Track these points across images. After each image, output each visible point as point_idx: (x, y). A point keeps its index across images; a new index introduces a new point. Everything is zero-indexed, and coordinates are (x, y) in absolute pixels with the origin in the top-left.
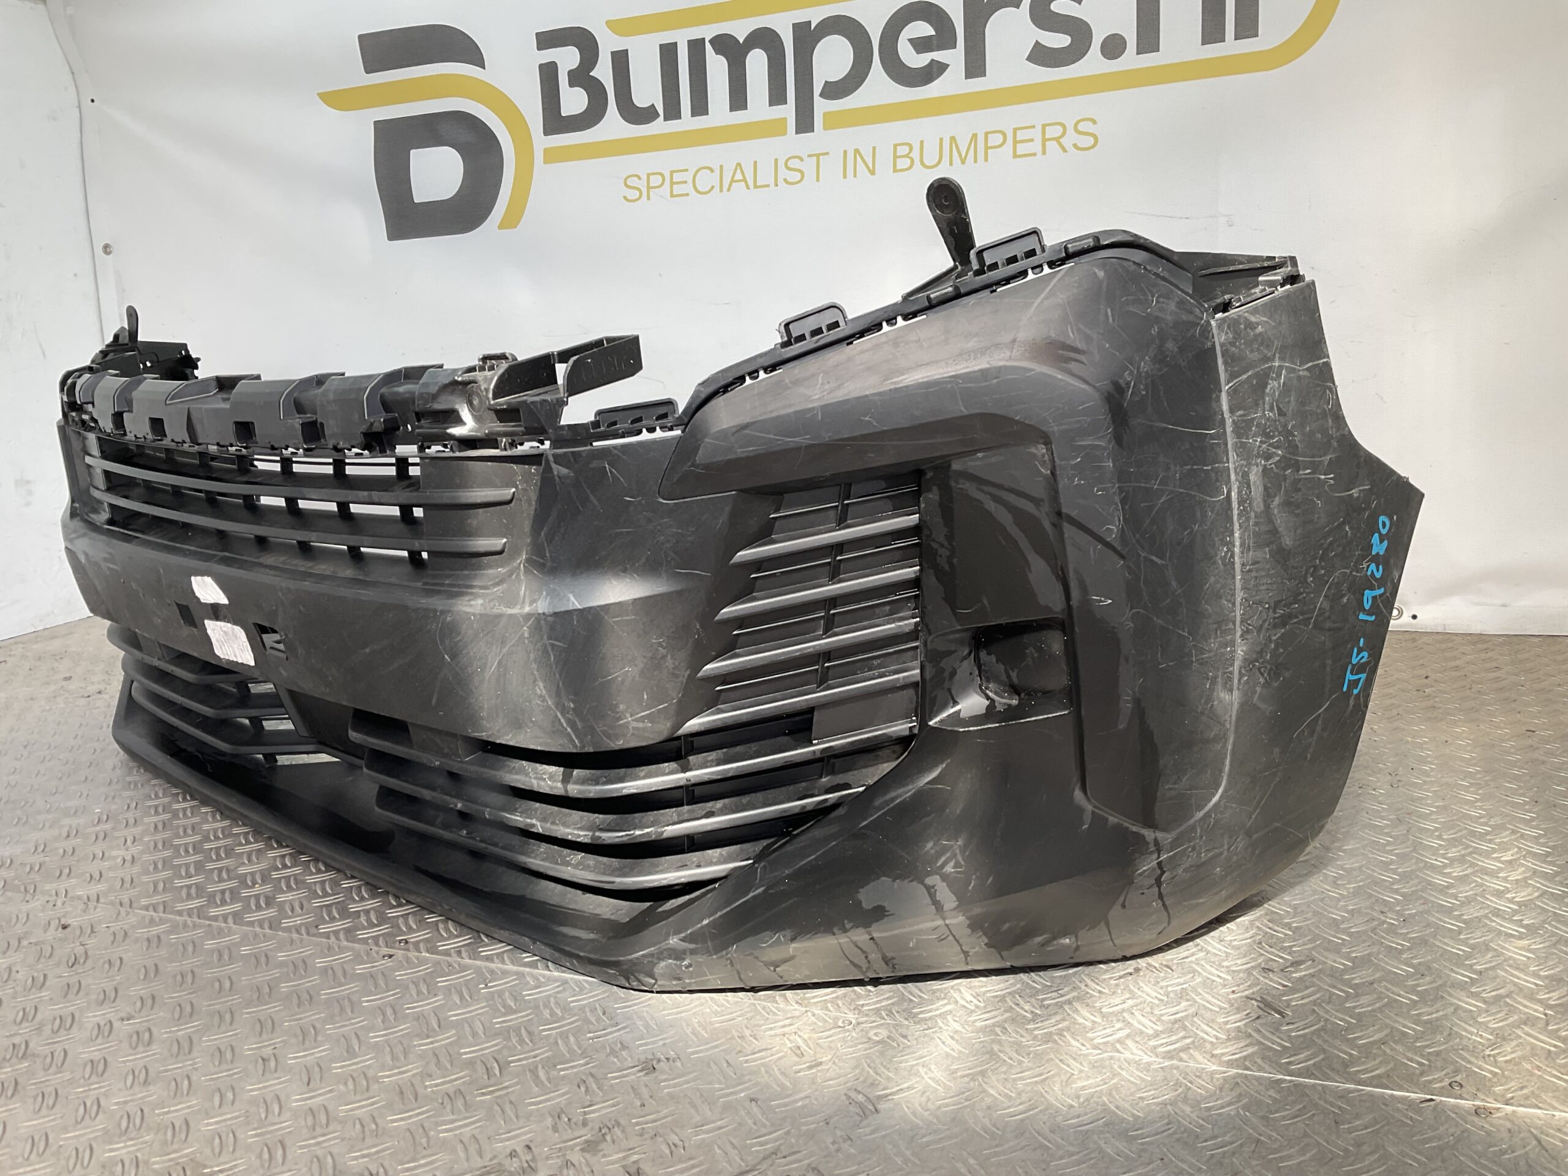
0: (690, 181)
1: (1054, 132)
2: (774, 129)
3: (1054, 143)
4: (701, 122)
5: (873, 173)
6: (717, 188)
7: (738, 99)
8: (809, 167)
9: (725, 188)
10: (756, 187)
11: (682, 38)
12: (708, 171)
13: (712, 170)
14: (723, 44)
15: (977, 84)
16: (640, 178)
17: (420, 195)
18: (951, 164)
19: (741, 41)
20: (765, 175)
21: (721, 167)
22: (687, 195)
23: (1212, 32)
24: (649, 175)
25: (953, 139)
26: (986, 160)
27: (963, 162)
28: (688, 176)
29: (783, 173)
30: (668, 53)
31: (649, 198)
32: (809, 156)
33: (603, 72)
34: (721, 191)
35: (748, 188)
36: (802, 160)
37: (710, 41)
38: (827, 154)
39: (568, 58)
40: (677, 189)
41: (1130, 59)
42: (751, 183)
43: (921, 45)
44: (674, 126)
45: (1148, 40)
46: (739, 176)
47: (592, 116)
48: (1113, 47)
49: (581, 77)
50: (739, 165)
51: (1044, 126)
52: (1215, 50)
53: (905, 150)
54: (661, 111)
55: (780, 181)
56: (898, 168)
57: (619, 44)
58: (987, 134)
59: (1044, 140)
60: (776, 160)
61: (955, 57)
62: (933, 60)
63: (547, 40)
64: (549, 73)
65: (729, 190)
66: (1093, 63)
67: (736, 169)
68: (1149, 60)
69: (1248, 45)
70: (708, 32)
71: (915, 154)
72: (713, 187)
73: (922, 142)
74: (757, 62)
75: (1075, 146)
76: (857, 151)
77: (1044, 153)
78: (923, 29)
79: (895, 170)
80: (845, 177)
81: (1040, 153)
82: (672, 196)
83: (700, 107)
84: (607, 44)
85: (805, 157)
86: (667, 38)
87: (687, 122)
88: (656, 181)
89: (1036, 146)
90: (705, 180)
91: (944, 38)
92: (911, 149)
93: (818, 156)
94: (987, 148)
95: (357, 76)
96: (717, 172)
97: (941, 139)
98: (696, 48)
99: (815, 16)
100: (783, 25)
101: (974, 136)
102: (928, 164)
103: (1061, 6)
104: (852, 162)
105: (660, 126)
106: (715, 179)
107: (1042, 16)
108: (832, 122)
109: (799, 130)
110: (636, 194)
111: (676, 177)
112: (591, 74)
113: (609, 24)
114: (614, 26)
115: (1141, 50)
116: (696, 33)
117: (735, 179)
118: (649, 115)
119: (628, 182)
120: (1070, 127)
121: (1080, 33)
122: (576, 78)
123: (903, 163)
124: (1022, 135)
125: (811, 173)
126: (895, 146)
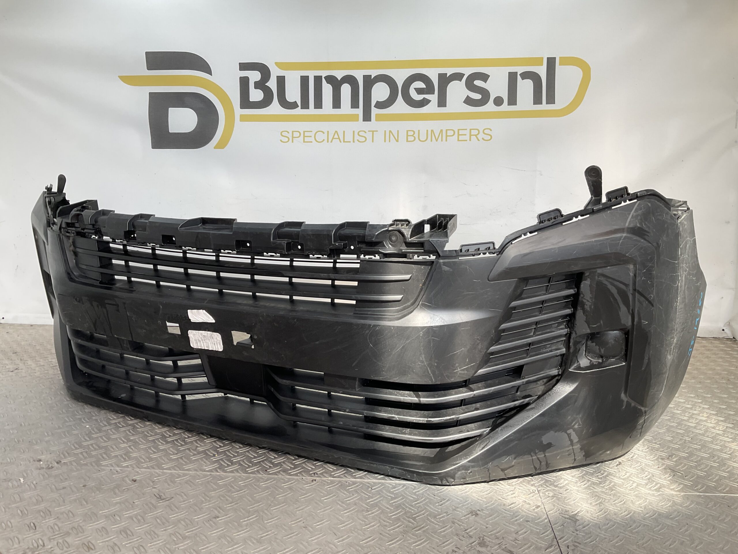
0: (313, 136)
1: (474, 132)
2: (353, 118)
3: (475, 137)
4: (318, 111)
5: (397, 141)
6: (326, 141)
7: (337, 103)
8: (369, 136)
9: (330, 140)
10: (344, 142)
11: (311, 74)
12: (322, 133)
13: (324, 133)
14: (330, 79)
15: (442, 110)
16: (288, 133)
17: (173, 129)
18: (431, 141)
19: (339, 80)
20: (349, 137)
21: (328, 132)
22: (312, 142)
23: (537, 100)
24: (293, 132)
25: (432, 131)
26: (446, 141)
27: (437, 140)
28: (312, 134)
29: (357, 137)
30: (304, 80)
31: (293, 142)
32: (369, 131)
33: (272, 84)
34: (328, 142)
35: (341, 142)
36: (366, 132)
37: (325, 78)
38: (377, 131)
39: (255, 76)
40: (307, 139)
41: (505, 107)
42: (342, 140)
43: (419, 91)
44: (305, 112)
45: (513, 100)
46: (336, 136)
47: (266, 102)
48: (498, 101)
49: (261, 85)
50: (336, 132)
51: (471, 130)
52: (538, 107)
53: (412, 133)
54: (299, 104)
55: (356, 140)
56: (409, 140)
57: (281, 73)
58: (447, 130)
59: (471, 135)
60: (354, 132)
61: (434, 98)
62: (424, 98)
63: (244, 67)
64: (244, 82)
65: (331, 142)
66: (490, 106)
67: (335, 134)
68: (512, 108)
69: (551, 107)
70: (324, 74)
71: (416, 135)
72: (324, 140)
73: (419, 131)
74: (346, 90)
75: (483, 139)
76: (390, 131)
77: (470, 140)
78: (421, 85)
79: (407, 141)
80: (385, 141)
82: (304, 142)
83: (318, 105)
84: (275, 72)
86: (305, 73)
87: (312, 110)
88: (296, 134)
89: (467, 137)
90: (320, 137)
91: (429, 90)
92: (414, 134)
93: (373, 131)
94: (447, 136)
95: (143, 70)
96: (326, 134)
97: (427, 131)
98: (318, 80)
99: (374, 73)
100: (359, 75)
101: (442, 131)
102: (421, 140)
103: (478, 83)
104: (389, 136)
105: (298, 111)
106: (325, 136)
107: (470, 86)
108: (379, 118)
109: (364, 120)
110: (287, 139)
111: (306, 134)
112: (266, 84)
113: (276, 64)
114: (279, 65)
115: (509, 104)
116: (318, 73)
117: (335, 137)
118: (294, 106)
119: (283, 134)
120: (481, 131)
121: (485, 94)
122: (259, 85)
123: (411, 138)
124: (461, 132)
125: (369, 138)
126: (407, 131)
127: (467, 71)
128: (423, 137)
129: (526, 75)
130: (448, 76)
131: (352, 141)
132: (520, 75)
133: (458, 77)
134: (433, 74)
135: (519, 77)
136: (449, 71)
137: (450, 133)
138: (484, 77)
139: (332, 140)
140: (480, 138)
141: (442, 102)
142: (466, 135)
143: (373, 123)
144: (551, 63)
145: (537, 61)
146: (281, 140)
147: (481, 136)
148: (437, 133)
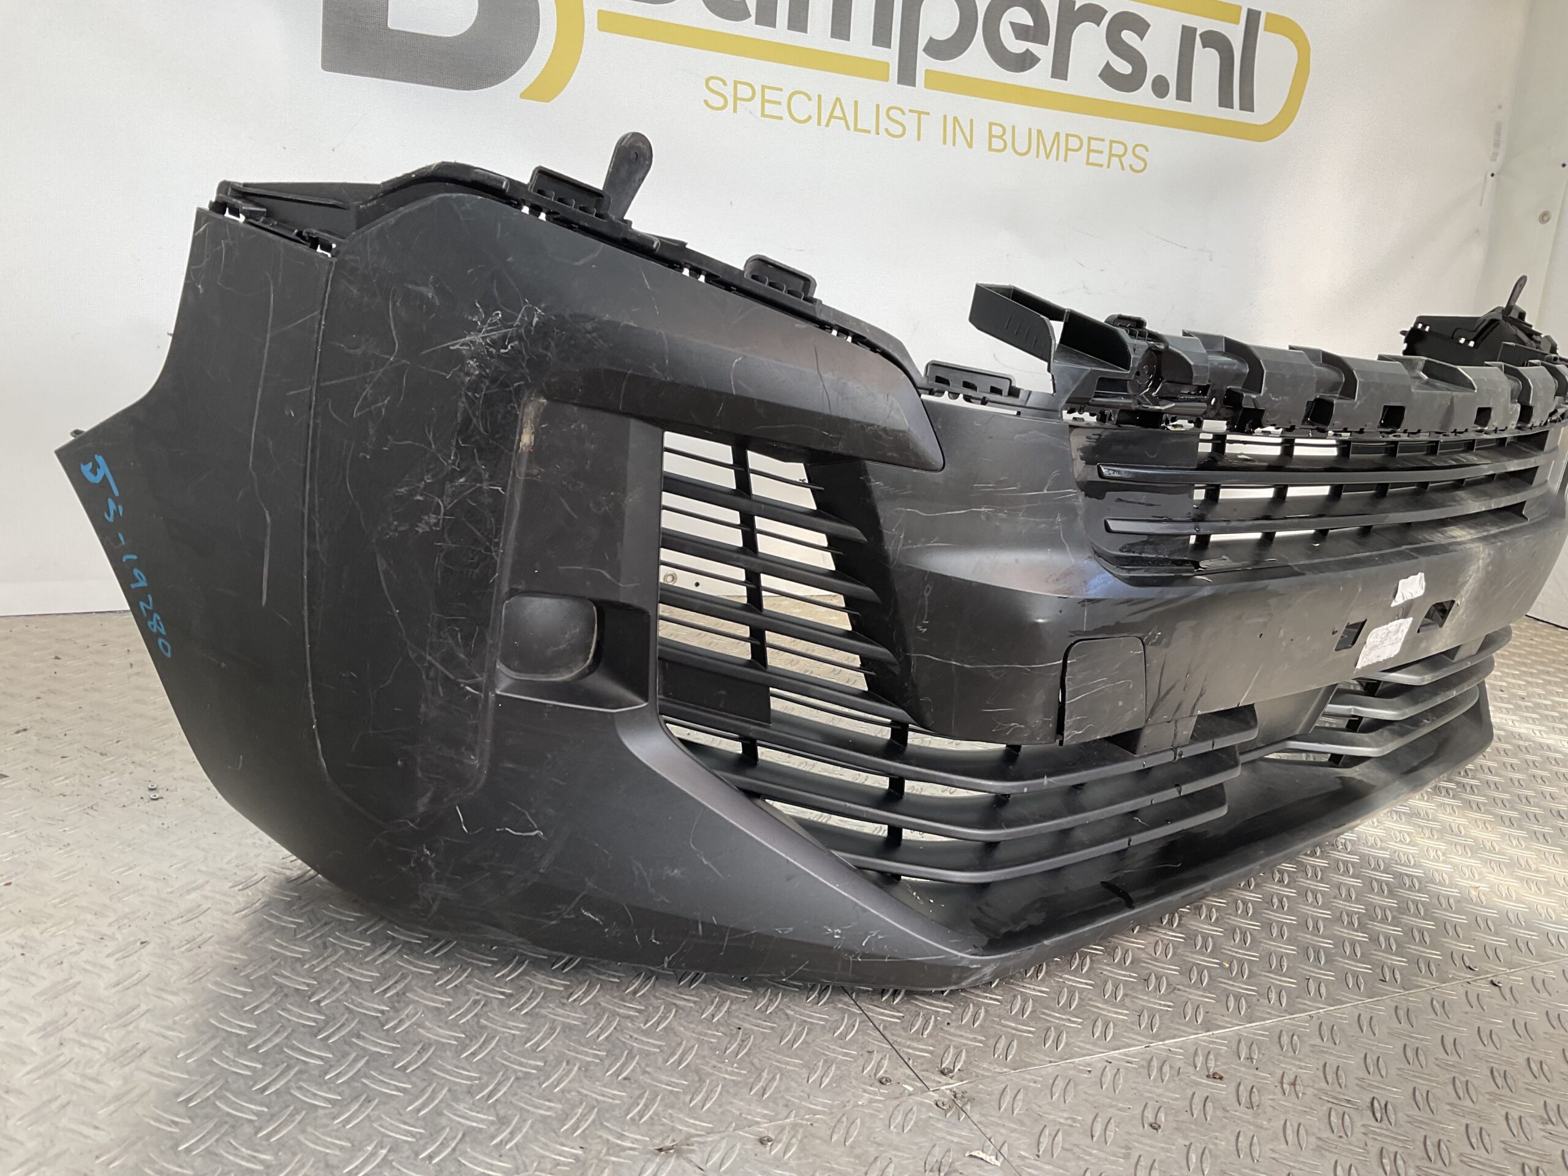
0: (784, 104)
1: (1118, 149)
3: (1117, 159)
5: (970, 146)
6: (814, 120)
8: (910, 121)
9: (824, 121)
10: (856, 129)
12: (805, 98)
13: (810, 99)
16: (725, 84)
17: (395, 21)
18: (1038, 156)
20: (867, 120)
21: (820, 97)
22: (781, 118)
24: (736, 83)
25: (1040, 132)
26: (1066, 160)
27: (1048, 156)
28: (783, 97)
29: (884, 123)
31: (735, 111)
32: (910, 111)
34: (819, 124)
35: (848, 128)
36: (903, 113)
38: (928, 114)
40: (769, 109)
42: (852, 125)
46: (838, 112)
50: (838, 99)
51: (1111, 142)
53: (1000, 131)
55: (881, 129)
56: (993, 147)
58: (1067, 135)
59: (1111, 155)
60: (877, 106)
65: (827, 125)
67: (835, 105)
71: (1008, 137)
72: (810, 118)
73: (1014, 127)
75: (1131, 166)
76: (955, 119)
77: (1108, 167)
79: (990, 149)
80: (945, 143)
81: (1105, 166)
82: (764, 115)
85: (906, 110)
88: (744, 92)
89: (1103, 159)
90: (803, 108)
92: (1005, 132)
93: (920, 113)
94: (1067, 149)
96: (816, 101)
97: (1030, 129)
101: (1057, 134)
102: (1019, 151)
104: (953, 127)
106: (811, 108)
110: (720, 102)
111: (769, 95)
117: (834, 114)
119: (711, 85)
120: (1130, 150)
123: (997, 144)
124: (1094, 145)
125: (912, 130)
126: (991, 124)
128: (1021, 145)
131: (872, 129)
137: (1074, 143)
139: (829, 121)
140: (1126, 166)
142: (1101, 152)
143: (918, 95)
146: (706, 102)
147: (1129, 159)
148: (1049, 139)
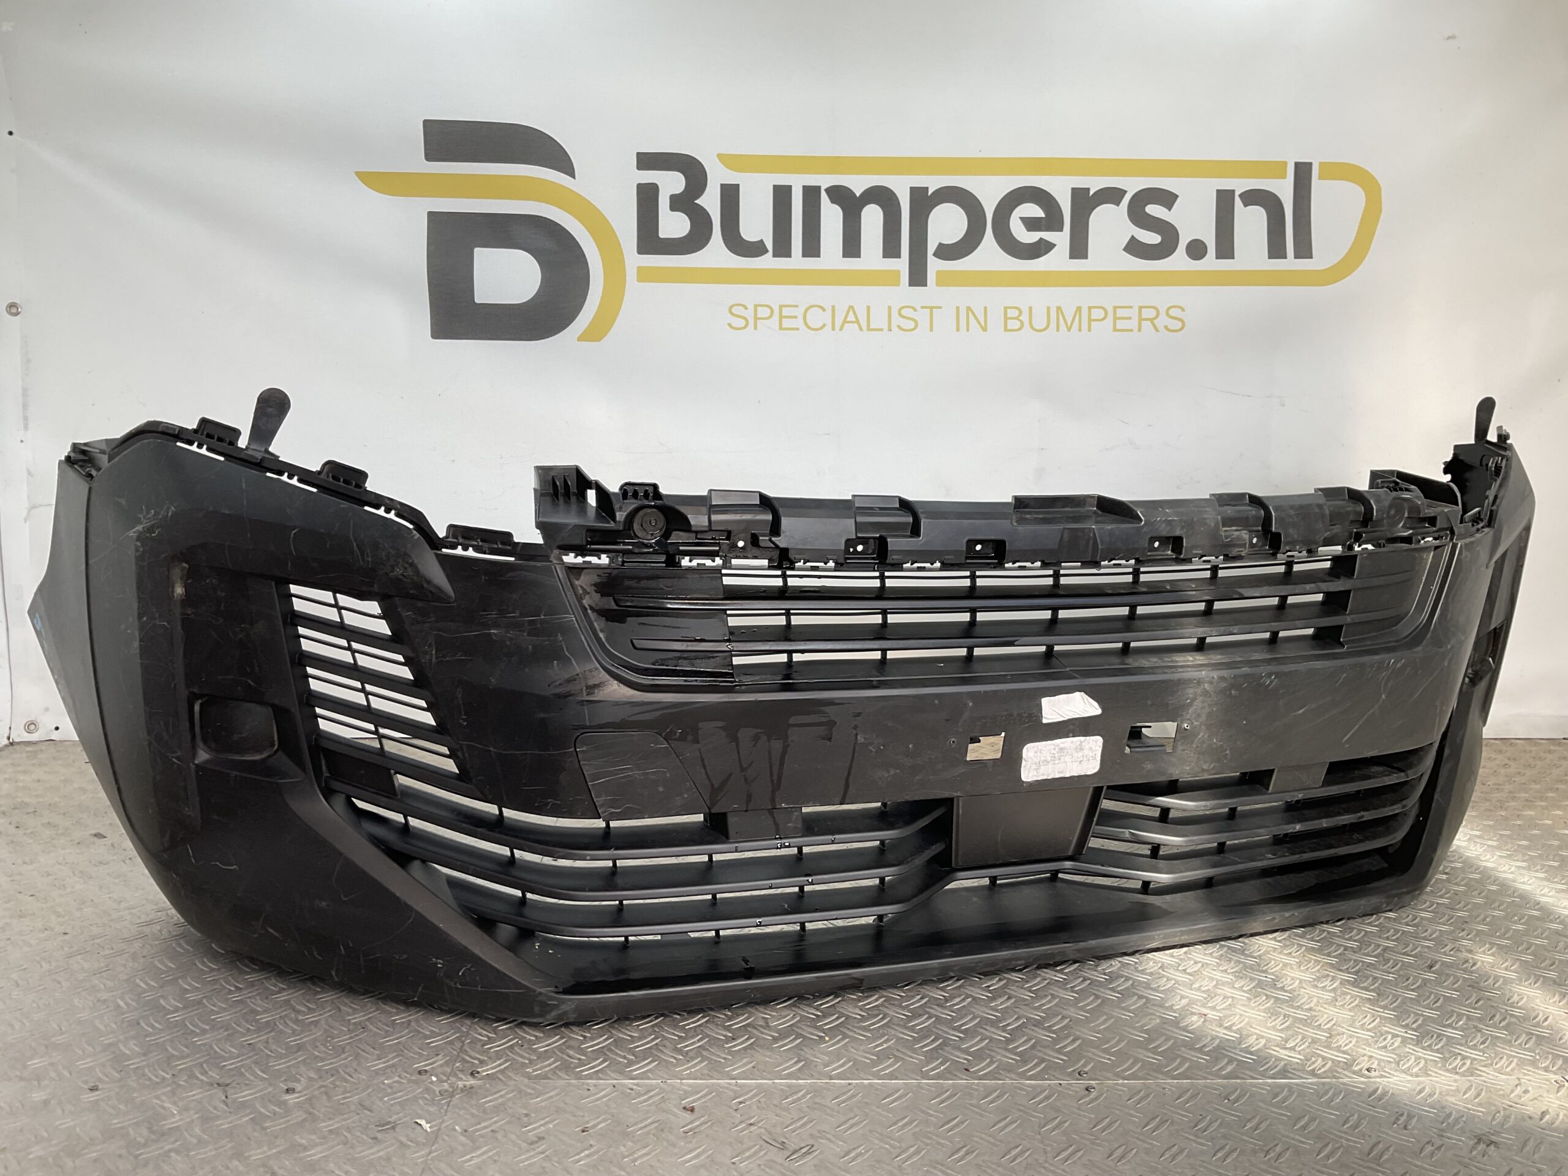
0: (800, 317)
1: (1148, 313)
2: (889, 279)
3: (1149, 322)
4: (811, 263)
5: (985, 329)
6: (829, 326)
7: (852, 246)
8: (923, 317)
9: (838, 325)
10: (869, 329)
11: (797, 183)
12: (821, 310)
13: (824, 310)
14: (839, 194)
15: (1079, 265)
16: (746, 308)
17: (482, 296)
18: (1058, 330)
19: (858, 195)
20: (879, 320)
21: (833, 307)
22: (798, 329)
23: (1276, 250)
24: (756, 306)
25: (1059, 309)
26: (1089, 330)
27: (1069, 330)
28: (799, 312)
29: (896, 320)
30: (782, 195)
31: (756, 328)
32: (922, 307)
33: (710, 201)
34: (833, 329)
35: (861, 329)
36: (915, 310)
37: (826, 190)
38: (941, 307)
39: (671, 183)
40: (786, 323)
41: (1210, 262)
42: (864, 326)
43: (1031, 224)
44: (782, 263)
45: (1226, 249)
46: (851, 317)
47: (696, 240)
48: (1196, 250)
49: (684, 203)
50: (851, 307)
51: (1140, 308)
52: (1278, 264)
53: (1016, 313)
54: (770, 246)
55: (894, 328)
56: (1009, 328)
57: (731, 178)
58: (1090, 308)
59: (1141, 320)
60: (890, 308)
61: (1061, 239)
62: (1041, 239)
63: (646, 161)
64: (647, 196)
65: (841, 329)
66: (1179, 260)
67: (848, 312)
68: (1225, 264)
69: (1303, 264)
70: (825, 181)
71: (1025, 318)
72: (824, 325)
73: (1030, 308)
74: (872, 217)
75: (1166, 327)
76: (969, 309)
77: (1140, 330)
78: (1033, 210)
79: (1006, 330)
80: (958, 330)
81: (1136, 330)
82: (781, 328)
83: (812, 248)
84: (717, 176)
85: (918, 307)
86: (783, 180)
87: (797, 260)
88: (763, 312)
89: (1133, 324)
90: (816, 318)
91: (1052, 221)
92: (1021, 313)
93: (931, 308)
94: (1090, 320)
95: (414, 160)
96: (829, 312)
97: (1048, 308)
98: (811, 194)
99: (933, 183)
100: (901, 187)
101: (1079, 309)
102: (1037, 328)
103: (1154, 210)
104: (965, 317)
105: (767, 261)
106: (827, 317)
107: (1137, 215)
108: (944, 279)
109: (912, 283)
110: (743, 323)
111: (786, 312)
112: (696, 202)
113: (721, 157)
114: (727, 160)
115: (1219, 256)
116: (812, 180)
117: (848, 320)
118: (755, 249)
119: (733, 311)
120: (1163, 312)
121: (1169, 234)
122: (679, 203)
123: (1013, 324)
124: (1120, 313)
125: (924, 323)
126: (1006, 308)
127: (1132, 185)
128: (1040, 322)
129: (1252, 197)
130: (1091, 193)
131: (886, 327)
132: (1240, 196)
133: (1112, 195)
134: (1061, 190)
135: (1238, 202)
136: (1095, 184)
137: (1097, 314)
138: (1168, 199)
139: (843, 325)
140: (1161, 327)
141: (1079, 249)
142: (1130, 318)
143: (931, 292)
144: (1303, 172)
145: (1275, 169)
146: (729, 325)
147: (1161, 322)
148: (1069, 314)
